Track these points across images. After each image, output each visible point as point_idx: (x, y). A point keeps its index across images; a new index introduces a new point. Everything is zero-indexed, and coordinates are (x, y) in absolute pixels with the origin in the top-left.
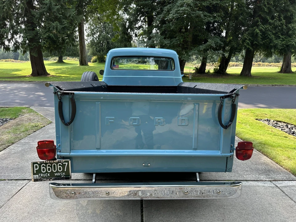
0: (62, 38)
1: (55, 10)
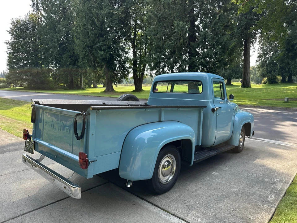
0: (214, 63)
1: (209, 39)
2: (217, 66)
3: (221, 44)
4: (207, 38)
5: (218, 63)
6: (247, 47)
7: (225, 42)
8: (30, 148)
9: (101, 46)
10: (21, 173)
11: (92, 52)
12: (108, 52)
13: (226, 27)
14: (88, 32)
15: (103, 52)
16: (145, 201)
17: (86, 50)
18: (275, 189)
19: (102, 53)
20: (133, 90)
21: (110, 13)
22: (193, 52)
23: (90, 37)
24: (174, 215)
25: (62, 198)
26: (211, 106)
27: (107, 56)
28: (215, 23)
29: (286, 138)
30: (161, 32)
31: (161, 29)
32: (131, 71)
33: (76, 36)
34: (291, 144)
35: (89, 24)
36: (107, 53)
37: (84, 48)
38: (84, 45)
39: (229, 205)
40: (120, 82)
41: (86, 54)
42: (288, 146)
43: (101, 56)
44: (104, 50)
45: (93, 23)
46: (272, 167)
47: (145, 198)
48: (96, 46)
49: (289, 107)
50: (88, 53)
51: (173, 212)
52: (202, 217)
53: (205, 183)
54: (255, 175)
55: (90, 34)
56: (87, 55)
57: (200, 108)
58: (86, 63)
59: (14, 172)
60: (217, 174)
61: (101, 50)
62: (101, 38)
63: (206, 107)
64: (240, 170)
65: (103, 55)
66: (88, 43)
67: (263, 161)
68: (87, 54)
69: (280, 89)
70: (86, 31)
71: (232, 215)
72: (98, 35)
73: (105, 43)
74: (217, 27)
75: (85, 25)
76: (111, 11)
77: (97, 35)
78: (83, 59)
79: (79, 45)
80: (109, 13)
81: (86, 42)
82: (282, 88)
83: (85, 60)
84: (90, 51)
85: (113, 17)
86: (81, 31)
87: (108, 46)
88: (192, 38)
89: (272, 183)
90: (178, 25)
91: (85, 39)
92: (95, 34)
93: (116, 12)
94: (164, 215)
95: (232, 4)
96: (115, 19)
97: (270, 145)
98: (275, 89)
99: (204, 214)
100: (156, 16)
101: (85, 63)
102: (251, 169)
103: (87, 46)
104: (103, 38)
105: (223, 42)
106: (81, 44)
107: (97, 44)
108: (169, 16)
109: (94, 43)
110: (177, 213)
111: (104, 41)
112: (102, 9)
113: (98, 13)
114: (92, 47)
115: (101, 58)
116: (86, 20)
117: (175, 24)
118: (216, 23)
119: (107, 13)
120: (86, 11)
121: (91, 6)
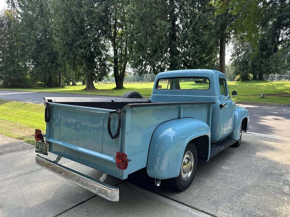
0: (194, 61)
1: (190, 38)
2: (198, 64)
3: (200, 43)
4: (188, 37)
5: (198, 62)
6: (223, 46)
7: (205, 41)
8: (43, 149)
9: (81, 44)
10: (28, 176)
11: (72, 50)
12: (88, 49)
13: (205, 27)
14: (67, 30)
15: (83, 49)
16: (169, 199)
17: (66, 48)
18: (286, 181)
19: (83, 50)
20: (114, 88)
22: (175, 51)
23: (70, 35)
24: (203, 212)
25: (82, 201)
26: (219, 102)
27: (87, 54)
28: (195, 23)
29: (272, 131)
30: (144, 31)
31: (143, 27)
32: (112, 68)
33: (55, 33)
34: (279, 137)
35: (69, 22)
36: (87, 50)
37: (63, 46)
38: (63, 42)
39: (252, 199)
40: (100, 80)
41: (65, 52)
42: (277, 138)
43: (81, 54)
44: (85, 48)
45: (73, 21)
46: (274, 160)
47: (167, 196)
48: (76, 44)
49: (266, 102)
50: (68, 50)
51: (201, 209)
52: (231, 212)
53: (219, 178)
54: (262, 167)
55: (70, 31)
56: (67, 53)
57: (209, 104)
58: (66, 60)
59: (20, 175)
60: (226, 168)
61: (81, 48)
62: (81, 36)
63: (215, 103)
64: (246, 164)
65: (83, 53)
66: (67, 41)
67: (263, 154)
68: (67, 51)
69: (253, 86)
70: (65, 28)
71: (258, 209)
73: (85, 40)
74: (197, 27)
75: (64, 23)
76: (91, 9)
77: (77, 33)
78: (63, 56)
79: (58, 43)
80: (90, 11)
81: (66, 40)
82: (255, 85)
83: (65, 57)
84: (70, 49)
85: (93, 15)
86: (61, 28)
87: (88, 43)
88: (173, 37)
89: (281, 175)
90: (161, 24)
91: (65, 36)
92: (75, 32)
93: (96, 10)
94: (194, 213)
95: (210, 6)
96: (95, 17)
97: (261, 138)
98: (249, 85)
99: (232, 209)
100: (138, 14)
102: (256, 162)
103: (67, 44)
104: (83, 36)
105: (203, 41)
106: (60, 42)
107: (77, 42)
108: (151, 15)
109: (74, 41)
110: (205, 210)
111: (84, 39)
112: (81, 7)
113: (77, 11)
114: (71, 45)
115: (81, 55)
116: (65, 17)
117: (158, 24)
118: (197, 23)
119: (87, 11)
120: (65, 9)
121: (70, 4)
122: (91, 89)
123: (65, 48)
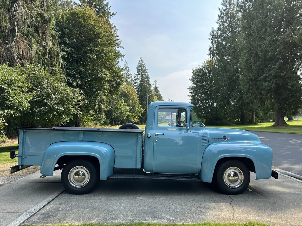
9: (266, 77)
11: (257, 85)
12: (274, 81)
15: (267, 82)
19: (266, 84)
21: (274, 41)
23: (253, 70)
27: (272, 86)
33: (240, 71)
35: (252, 58)
36: (273, 83)
37: (247, 83)
38: (247, 79)
41: (250, 87)
43: (266, 87)
45: (257, 55)
48: (260, 78)
50: (253, 86)
56: (252, 89)
58: (251, 96)
61: (265, 81)
65: (267, 86)
66: (251, 77)
68: (251, 87)
70: (249, 65)
72: (263, 66)
73: (270, 73)
75: (248, 60)
77: (261, 67)
78: (247, 93)
79: (242, 80)
81: (249, 76)
83: (249, 93)
84: (255, 84)
85: (277, 44)
86: (244, 66)
87: (273, 75)
91: (248, 73)
92: (259, 66)
93: (280, 38)
96: (280, 45)
101: (249, 97)
103: (251, 80)
104: (268, 68)
106: (244, 79)
107: (261, 75)
109: (259, 75)
111: (270, 71)
112: (265, 39)
113: (261, 45)
114: (255, 79)
115: (265, 89)
119: (270, 41)
120: (249, 46)
121: (253, 40)
122: (281, 126)
123: (249, 84)
